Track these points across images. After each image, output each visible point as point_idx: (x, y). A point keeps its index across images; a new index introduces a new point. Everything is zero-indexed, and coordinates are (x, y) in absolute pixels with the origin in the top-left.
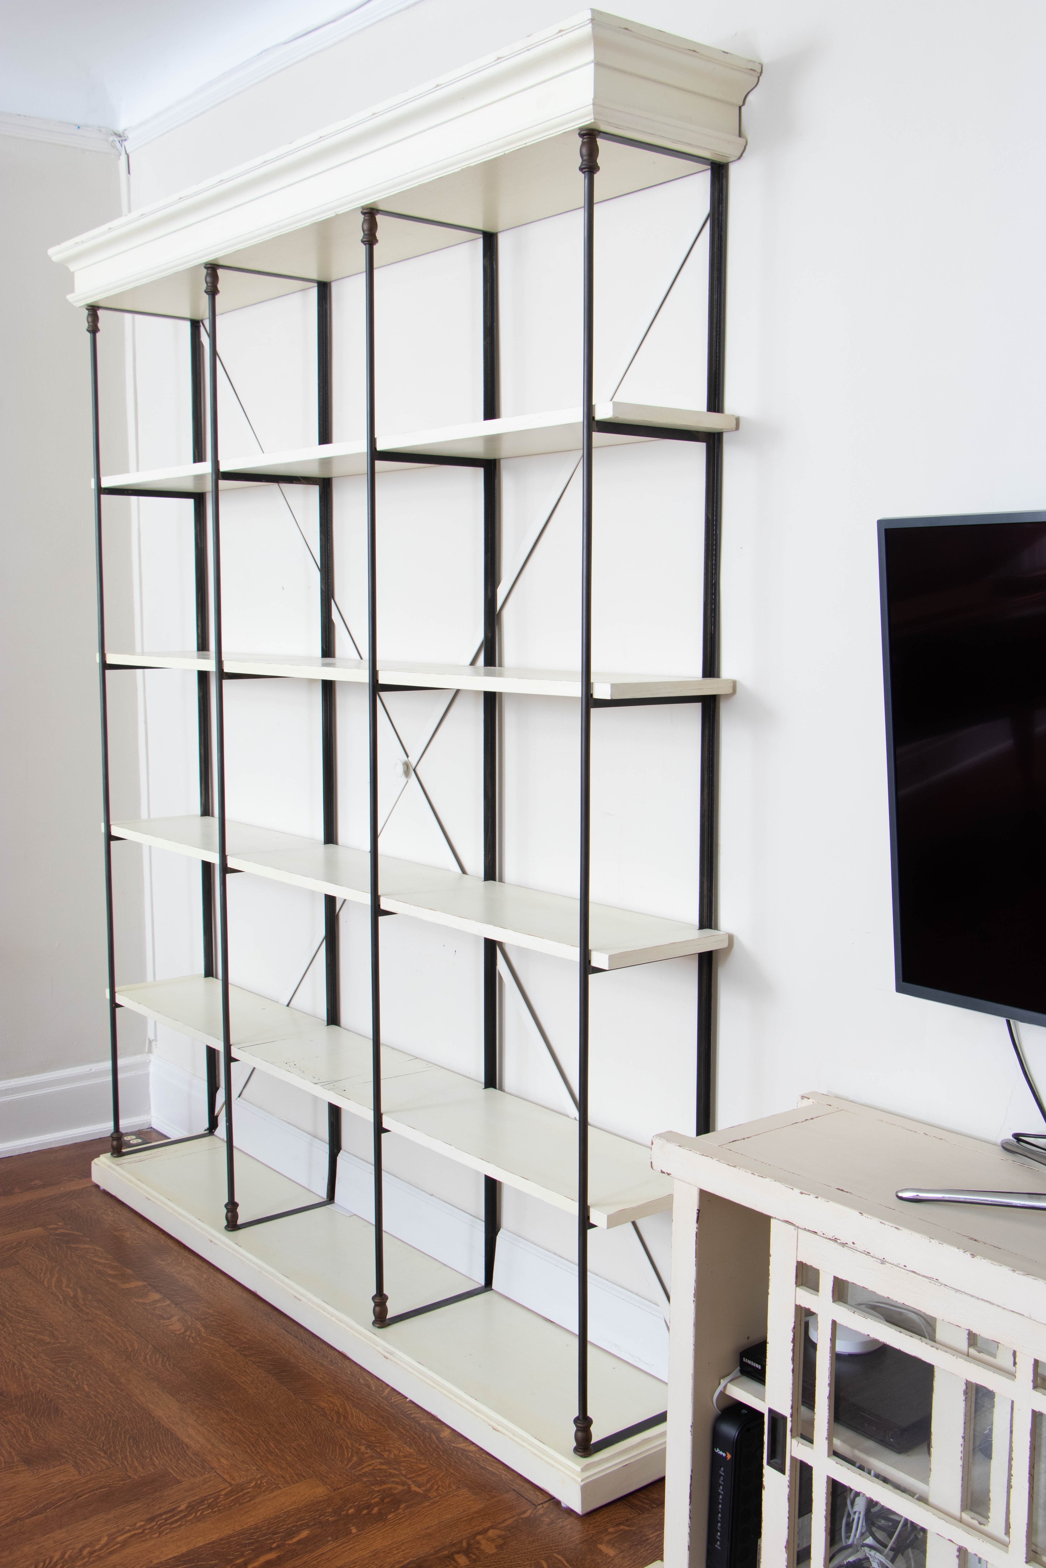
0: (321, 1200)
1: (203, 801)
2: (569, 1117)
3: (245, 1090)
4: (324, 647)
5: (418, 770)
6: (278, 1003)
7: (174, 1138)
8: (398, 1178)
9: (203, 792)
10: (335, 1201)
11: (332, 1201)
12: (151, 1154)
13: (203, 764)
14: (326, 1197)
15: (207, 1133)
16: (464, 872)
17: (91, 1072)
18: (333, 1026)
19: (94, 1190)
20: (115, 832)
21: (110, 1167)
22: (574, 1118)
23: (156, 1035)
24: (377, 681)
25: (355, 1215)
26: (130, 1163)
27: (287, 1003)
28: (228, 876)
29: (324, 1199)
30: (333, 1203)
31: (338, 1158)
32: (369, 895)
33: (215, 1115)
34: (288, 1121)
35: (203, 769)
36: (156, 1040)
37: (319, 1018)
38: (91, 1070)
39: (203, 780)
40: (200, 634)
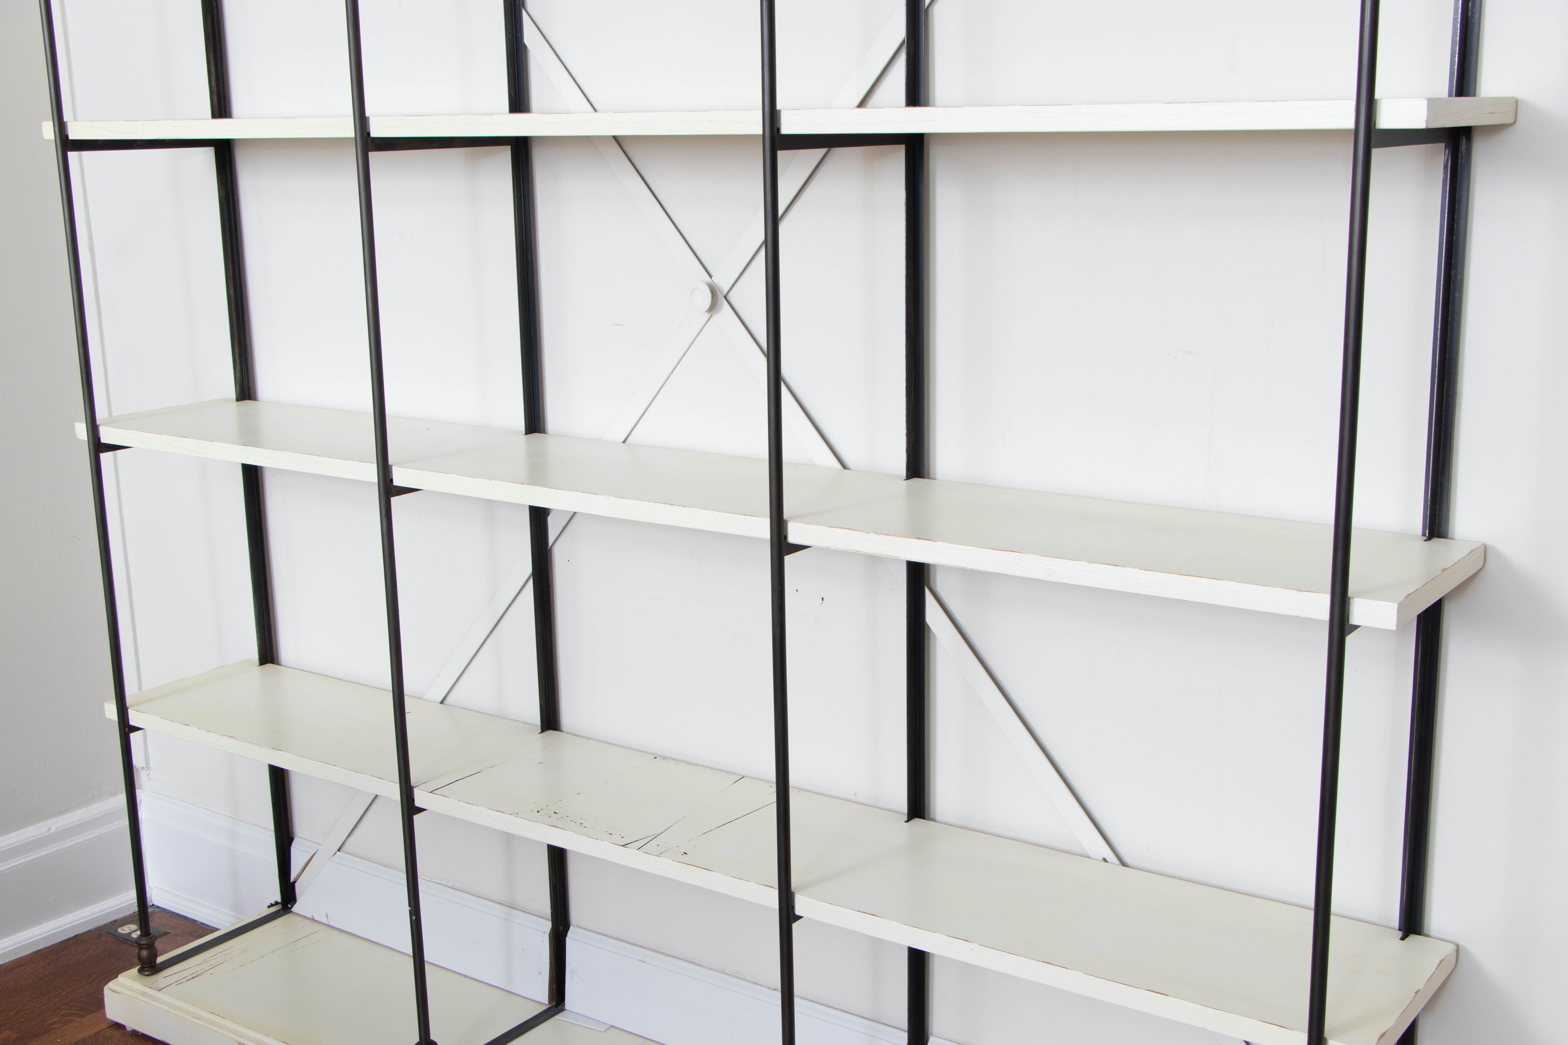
0: (542, 1009)
1: (238, 375)
2: (1091, 858)
3: (350, 839)
4: (513, 95)
5: (732, 297)
6: (421, 699)
7: (225, 927)
8: (700, 966)
9: (238, 360)
10: (566, 1007)
11: (560, 1007)
12: (205, 961)
13: (234, 313)
14: (547, 1003)
15: (278, 911)
16: (844, 467)
17: (50, 833)
18: (551, 731)
19: (117, 1034)
20: (107, 436)
21: (144, 994)
22: (1101, 859)
23: (147, 760)
24: (778, 130)
25: (612, 1026)
26: (178, 983)
27: (440, 699)
28: (395, 500)
29: (545, 1004)
30: (563, 1010)
31: (568, 940)
32: (767, 521)
33: (292, 881)
34: (450, 885)
35: (235, 321)
36: (148, 767)
37: (516, 721)
38: (49, 829)
39: (236, 340)
40: (215, 89)
